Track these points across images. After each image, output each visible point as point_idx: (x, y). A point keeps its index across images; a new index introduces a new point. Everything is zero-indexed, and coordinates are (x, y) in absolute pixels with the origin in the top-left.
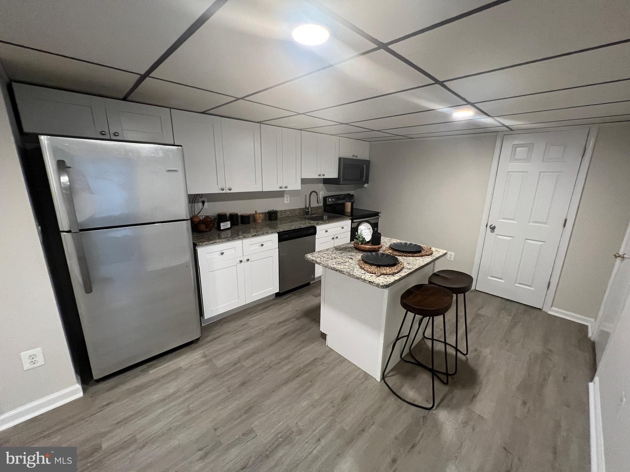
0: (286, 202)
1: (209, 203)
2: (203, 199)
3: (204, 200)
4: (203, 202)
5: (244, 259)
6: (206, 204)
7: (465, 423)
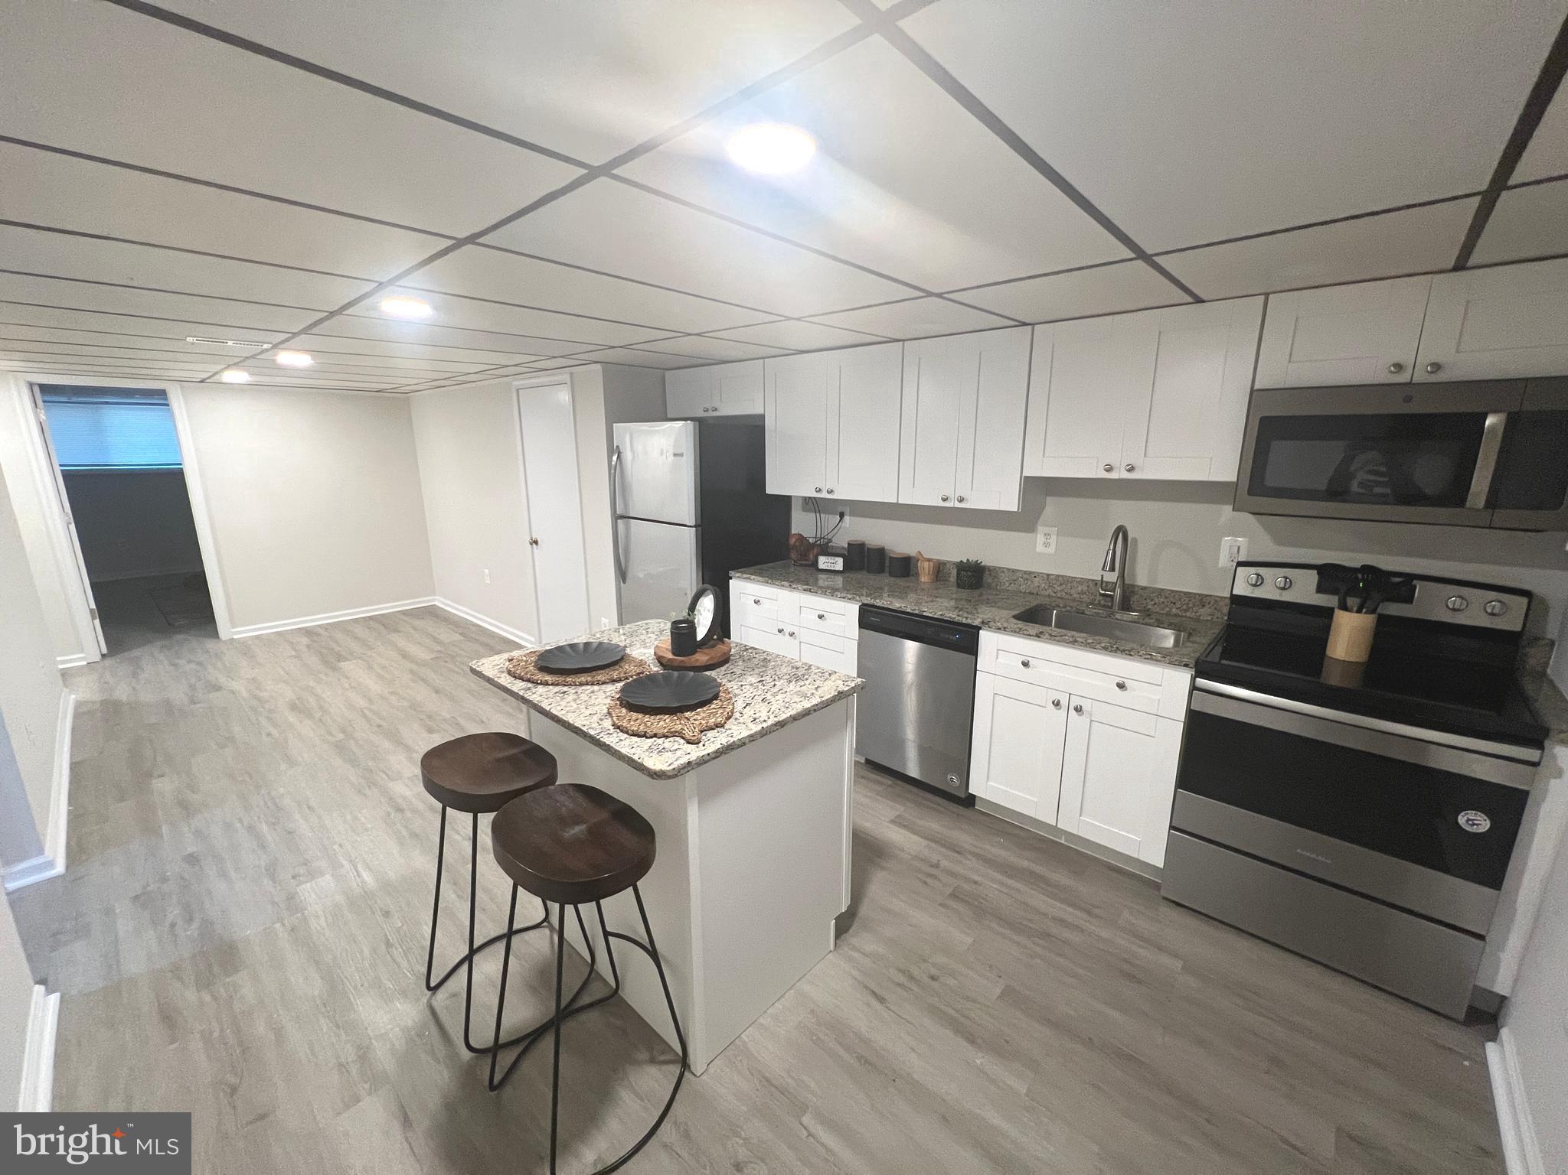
0: (1040, 548)
1: (852, 518)
2: (840, 509)
3: (844, 510)
4: (842, 515)
5: (787, 630)
6: (847, 518)
7: (364, 1055)
